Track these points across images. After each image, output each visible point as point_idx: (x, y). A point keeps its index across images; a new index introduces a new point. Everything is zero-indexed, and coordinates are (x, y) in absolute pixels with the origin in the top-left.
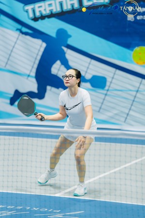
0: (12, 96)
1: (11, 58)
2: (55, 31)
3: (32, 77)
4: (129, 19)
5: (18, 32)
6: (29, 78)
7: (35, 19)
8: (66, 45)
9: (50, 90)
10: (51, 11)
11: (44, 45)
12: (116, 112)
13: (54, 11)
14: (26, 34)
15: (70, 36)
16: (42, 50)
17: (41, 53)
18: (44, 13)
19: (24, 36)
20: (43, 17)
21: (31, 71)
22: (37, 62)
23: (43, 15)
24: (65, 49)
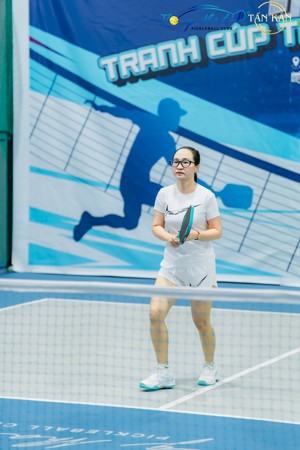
0: (77, 223)
1: (75, 154)
2: (157, 103)
3: (114, 187)
4: (293, 81)
5: (89, 106)
6: (109, 191)
7: (120, 82)
8: (176, 129)
9: (148, 212)
10: (149, 67)
11: (136, 129)
12: (271, 252)
13: (155, 67)
14: (103, 109)
15: (184, 113)
16: (133, 138)
17: (130, 145)
18: (136, 71)
19: (99, 112)
20: (133, 79)
21: (112, 177)
22: (124, 161)
23: (135, 74)
24: (175, 136)
